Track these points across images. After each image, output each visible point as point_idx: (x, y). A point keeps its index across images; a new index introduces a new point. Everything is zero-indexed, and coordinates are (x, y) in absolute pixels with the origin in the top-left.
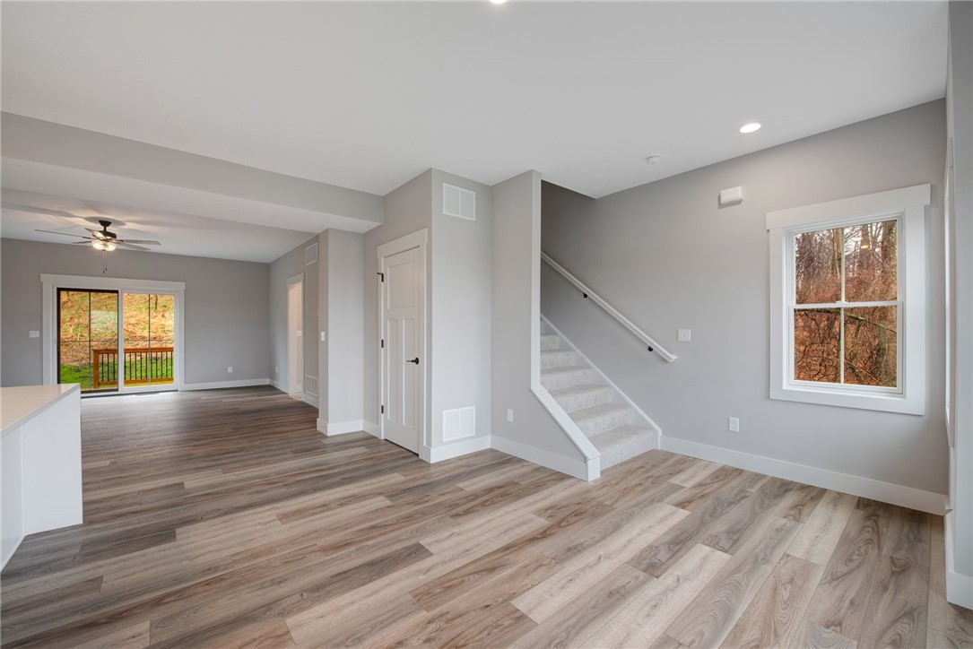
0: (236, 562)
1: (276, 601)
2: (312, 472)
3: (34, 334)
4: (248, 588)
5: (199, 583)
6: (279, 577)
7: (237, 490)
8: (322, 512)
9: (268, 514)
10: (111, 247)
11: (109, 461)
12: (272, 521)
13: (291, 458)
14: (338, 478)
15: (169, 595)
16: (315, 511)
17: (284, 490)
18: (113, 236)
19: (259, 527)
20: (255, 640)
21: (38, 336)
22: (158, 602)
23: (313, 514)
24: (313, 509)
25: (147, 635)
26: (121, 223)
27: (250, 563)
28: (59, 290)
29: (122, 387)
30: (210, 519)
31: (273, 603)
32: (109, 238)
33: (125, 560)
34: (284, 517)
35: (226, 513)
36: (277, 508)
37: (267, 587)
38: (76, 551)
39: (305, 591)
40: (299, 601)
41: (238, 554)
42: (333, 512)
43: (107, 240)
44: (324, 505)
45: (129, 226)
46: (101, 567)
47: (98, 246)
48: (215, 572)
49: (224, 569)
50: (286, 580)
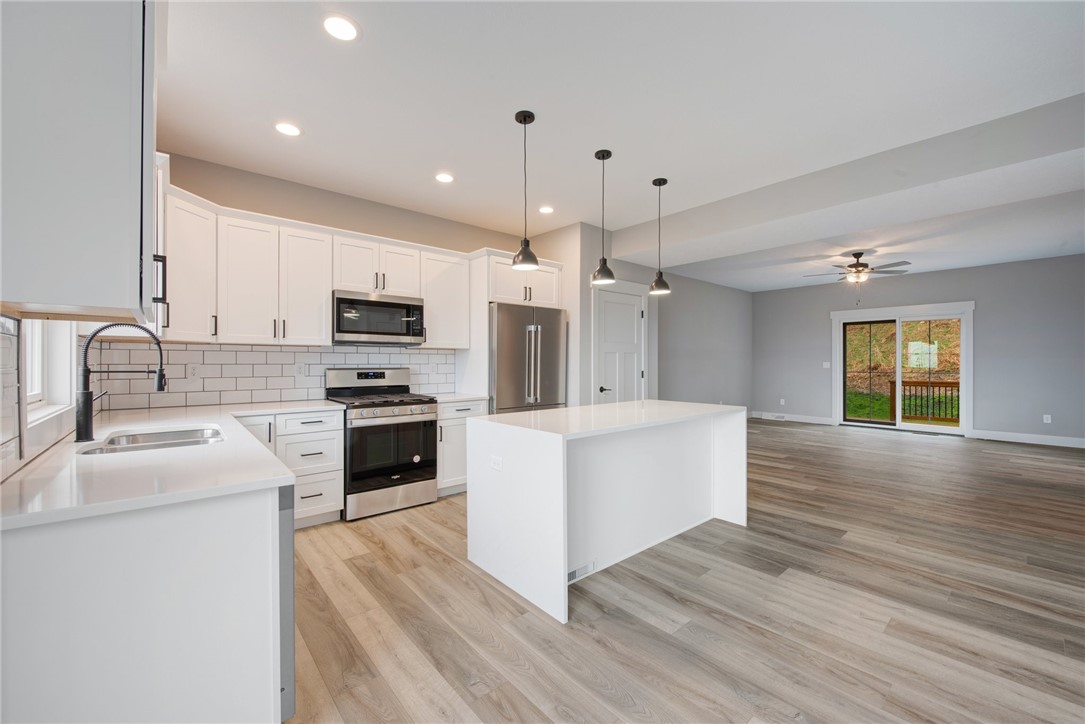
0: (791, 629)
1: (771, 694)
2: (1022, 601)
3: (826, 365)
4: (769, 660)
5: (744, 621)
6: (804, 677)
7: (886, 565)
8: (958, 658)
9: (883, 610)
10: (864, 277)
11: (815, 487)
12: (881, 622)
13: (1016, 568)
14: (1061, 637)
15: (720, 613)
16: (950, 650)
17: (944, 599)
18: (865, 266)
19: (856, 617)
20: (715, 702)
21: (829, 366)
22: (709, 612)
23: (940, 652)
24: (950, 645)
25: (678, 627)
26: (871, 252)
27: (799, 641)
28: (845, 325)
29: (900, 423)
30: (826, 577)
31: (767, 692)
32: (861, 269)
33: (733, 568)
34: (897, 628)
35: (845, 582)
36: (904, 613)
37: (783, 675)
38: (720, 543)
39: (807, 714)
40: (787, 716)
41: (803, 624)
42: (980, 672)
43: (859, 272)
44: (976, 654)
45: (881, 251)
46: (717, 562)
47: (852, 278)
48: (767, 624)
49: (776, 628)
50: (806, 686)
